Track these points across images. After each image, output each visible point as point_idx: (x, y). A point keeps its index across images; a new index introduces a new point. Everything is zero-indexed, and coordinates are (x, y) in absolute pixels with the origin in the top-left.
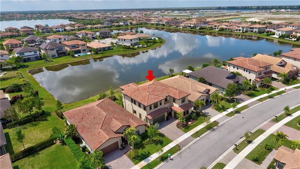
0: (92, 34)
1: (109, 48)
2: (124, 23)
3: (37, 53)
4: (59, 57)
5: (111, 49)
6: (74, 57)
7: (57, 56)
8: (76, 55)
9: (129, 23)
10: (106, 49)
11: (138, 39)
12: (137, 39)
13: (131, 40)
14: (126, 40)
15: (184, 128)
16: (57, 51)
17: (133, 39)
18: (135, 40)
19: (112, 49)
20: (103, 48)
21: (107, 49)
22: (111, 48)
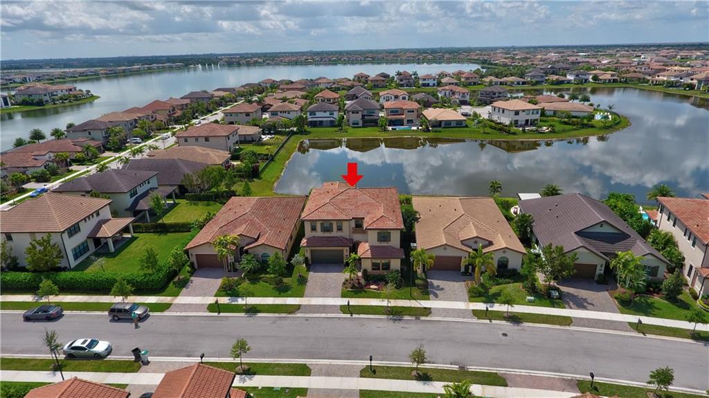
0: (464, 93)
1: (459, 124)
2: (577, 76)
3: (333, 114)
4: (364, 126)
5: (464, 127)
6: (385, 130)
7: (361, 124)
8: (390, 128)
9: (591, 77)
10: (452, 126)
11: (537, 113)
12: (535, 112)
13: (517, 113)
14: (505, 111)
15: (351, 288)
16: (362, 115)
17: (524, 111)
18: (529, 114)
19: (466, 126)
20: (446, 121)
21: (453, 124)
22: (464, 125)
